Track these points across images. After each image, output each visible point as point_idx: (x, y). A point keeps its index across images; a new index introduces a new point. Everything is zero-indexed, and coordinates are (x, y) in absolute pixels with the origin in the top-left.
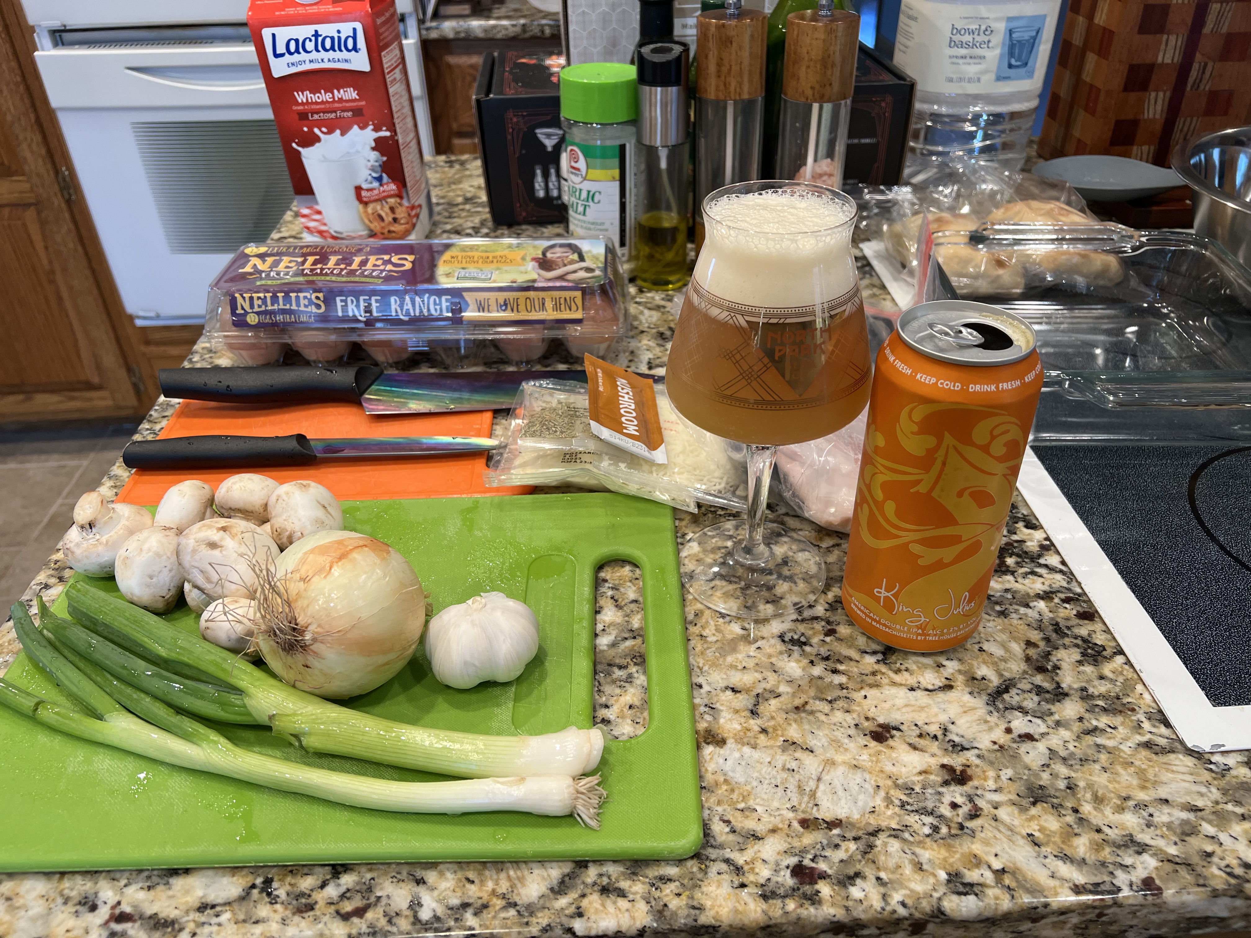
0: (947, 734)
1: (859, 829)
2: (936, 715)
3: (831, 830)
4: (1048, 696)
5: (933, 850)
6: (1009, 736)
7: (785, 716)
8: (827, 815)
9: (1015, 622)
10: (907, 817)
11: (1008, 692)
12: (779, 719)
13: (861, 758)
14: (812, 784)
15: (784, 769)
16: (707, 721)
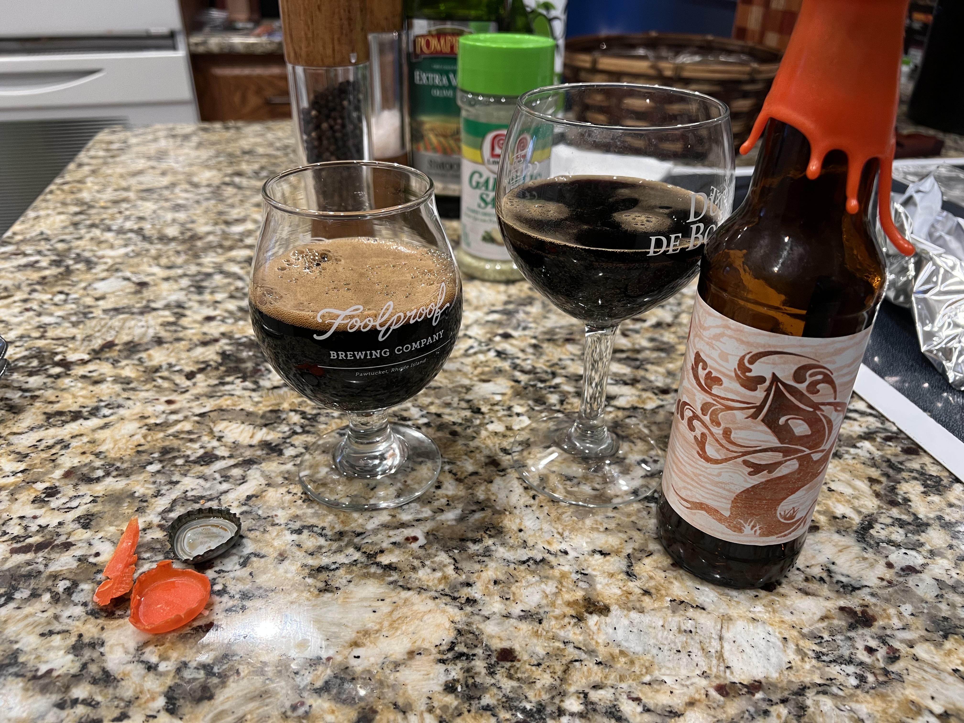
0: (833, 575)
1: (783, 689)
2: (814, 557)
3: (754, 695)
4: (911, 528)
5: (868, 703)
6: (892, 571)
7: (663, 574)
8: (743, 677)
9: (851, 462)
10: (827, 669)
11: (873, 528)
12: (658, 578)
13: (755, 609)
14: (715, 645)
15: (680, 631)
16: (583, 589)
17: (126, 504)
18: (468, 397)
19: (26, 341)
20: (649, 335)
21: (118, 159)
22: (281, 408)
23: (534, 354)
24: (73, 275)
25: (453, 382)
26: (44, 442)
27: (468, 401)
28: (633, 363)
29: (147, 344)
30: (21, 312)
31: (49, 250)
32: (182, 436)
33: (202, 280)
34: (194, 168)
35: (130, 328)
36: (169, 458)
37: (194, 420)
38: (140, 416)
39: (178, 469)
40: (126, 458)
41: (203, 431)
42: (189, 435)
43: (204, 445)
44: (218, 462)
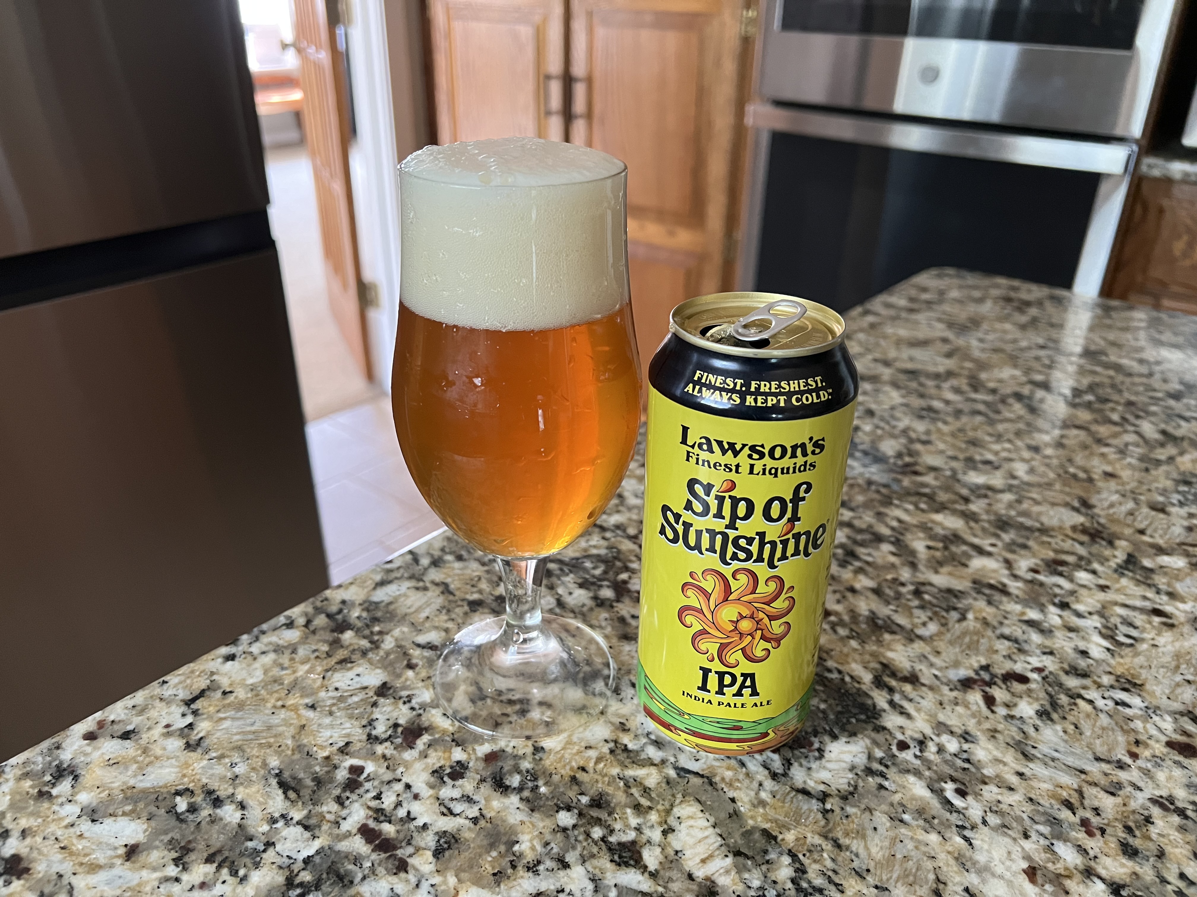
17: (494, 854)
19: (617, 536)
21: (914, 316)
22: (780, 837)
26: (512, 693)
32: (634, 791)
33: (862, 544)
34: (996, 358)
36: (592, 817)
37: (667, 774)
38: (622, 721)
39: (585, 844)
40: (556, 778)
41: (661, 802)
42: (642, 796)
43: (644, 827)
44: (633, 870)
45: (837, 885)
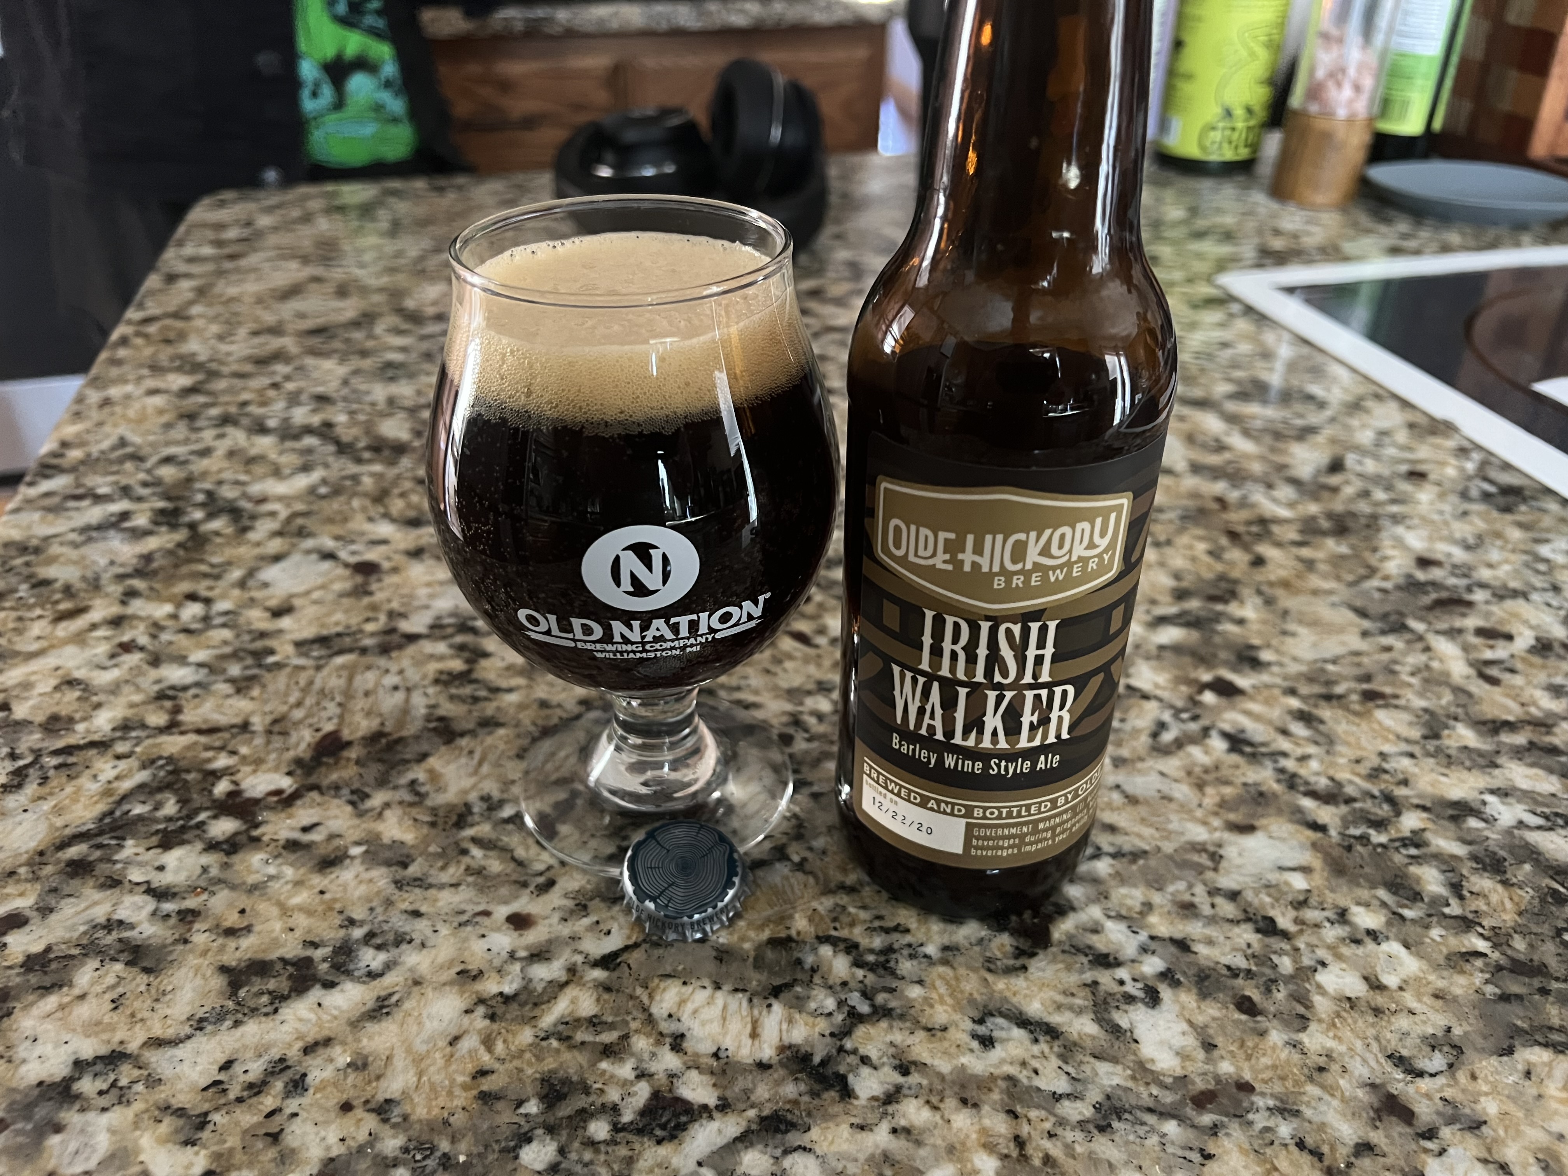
18: (1226, 882)
19: (139, 741)
20: (1542, 677)
21: (243, 263)
22: (793, 933)
23: (1316, 743)
24: (208, 548)
25: (1168, 835)
26: (238, 1069)
27: (1234, 896)
28: (1550, 761)
29: (417, 738)
30: (113, 656)
31: (145, 484)
32: (581, 1036)
34: (402, 280)
35: (367, 694)
36: (570, 1117)
37: (595, 980)
38: (458, 969)
39: (602, 1157)
40: (459, 1120)
41: (629, 1018)
42: (598, 1033)
43: (645, 1065)
44: (697, 1125)
45: (897, 929)
